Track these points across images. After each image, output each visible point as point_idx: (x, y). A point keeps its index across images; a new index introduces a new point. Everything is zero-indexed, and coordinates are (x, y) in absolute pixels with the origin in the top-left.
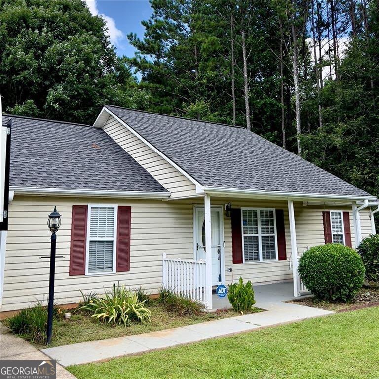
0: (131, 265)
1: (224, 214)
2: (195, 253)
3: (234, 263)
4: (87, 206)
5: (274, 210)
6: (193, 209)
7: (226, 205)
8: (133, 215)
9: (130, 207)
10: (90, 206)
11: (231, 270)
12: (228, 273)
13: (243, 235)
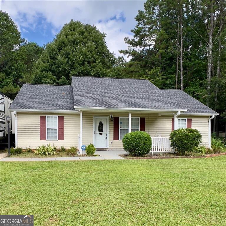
0: (64, 138)
1: (109, 120)
2: (94, 135)
3: (114, 140)
4: (45, 116)
5: (139, 118)
6: (93, 117)
7: (111, 116)
8: (64, 120)
9: (63, 117)
10: (47, 116)
11: (112, 143)
12: (110, 144)
13: (120, 129)
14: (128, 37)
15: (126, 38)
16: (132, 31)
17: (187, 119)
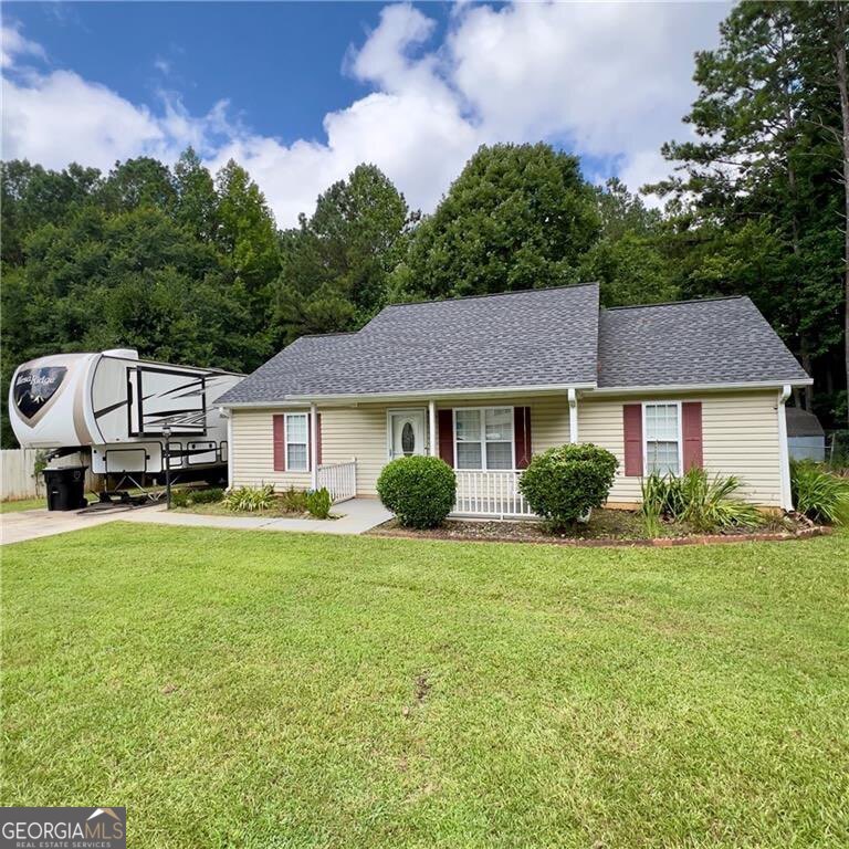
5: (513, 408)
6: (386, 412)
9: (320, 414)
13: (455, 442)
14: (673, 143)
15: (666, 146)
16: (686, 120)
17: (683, 404)
